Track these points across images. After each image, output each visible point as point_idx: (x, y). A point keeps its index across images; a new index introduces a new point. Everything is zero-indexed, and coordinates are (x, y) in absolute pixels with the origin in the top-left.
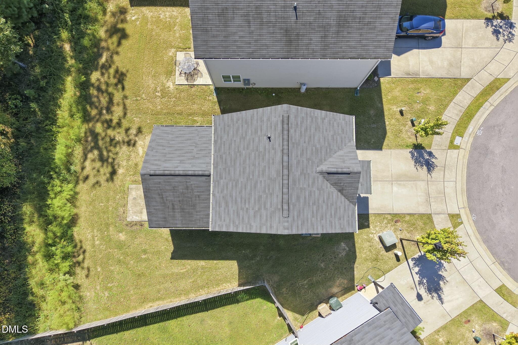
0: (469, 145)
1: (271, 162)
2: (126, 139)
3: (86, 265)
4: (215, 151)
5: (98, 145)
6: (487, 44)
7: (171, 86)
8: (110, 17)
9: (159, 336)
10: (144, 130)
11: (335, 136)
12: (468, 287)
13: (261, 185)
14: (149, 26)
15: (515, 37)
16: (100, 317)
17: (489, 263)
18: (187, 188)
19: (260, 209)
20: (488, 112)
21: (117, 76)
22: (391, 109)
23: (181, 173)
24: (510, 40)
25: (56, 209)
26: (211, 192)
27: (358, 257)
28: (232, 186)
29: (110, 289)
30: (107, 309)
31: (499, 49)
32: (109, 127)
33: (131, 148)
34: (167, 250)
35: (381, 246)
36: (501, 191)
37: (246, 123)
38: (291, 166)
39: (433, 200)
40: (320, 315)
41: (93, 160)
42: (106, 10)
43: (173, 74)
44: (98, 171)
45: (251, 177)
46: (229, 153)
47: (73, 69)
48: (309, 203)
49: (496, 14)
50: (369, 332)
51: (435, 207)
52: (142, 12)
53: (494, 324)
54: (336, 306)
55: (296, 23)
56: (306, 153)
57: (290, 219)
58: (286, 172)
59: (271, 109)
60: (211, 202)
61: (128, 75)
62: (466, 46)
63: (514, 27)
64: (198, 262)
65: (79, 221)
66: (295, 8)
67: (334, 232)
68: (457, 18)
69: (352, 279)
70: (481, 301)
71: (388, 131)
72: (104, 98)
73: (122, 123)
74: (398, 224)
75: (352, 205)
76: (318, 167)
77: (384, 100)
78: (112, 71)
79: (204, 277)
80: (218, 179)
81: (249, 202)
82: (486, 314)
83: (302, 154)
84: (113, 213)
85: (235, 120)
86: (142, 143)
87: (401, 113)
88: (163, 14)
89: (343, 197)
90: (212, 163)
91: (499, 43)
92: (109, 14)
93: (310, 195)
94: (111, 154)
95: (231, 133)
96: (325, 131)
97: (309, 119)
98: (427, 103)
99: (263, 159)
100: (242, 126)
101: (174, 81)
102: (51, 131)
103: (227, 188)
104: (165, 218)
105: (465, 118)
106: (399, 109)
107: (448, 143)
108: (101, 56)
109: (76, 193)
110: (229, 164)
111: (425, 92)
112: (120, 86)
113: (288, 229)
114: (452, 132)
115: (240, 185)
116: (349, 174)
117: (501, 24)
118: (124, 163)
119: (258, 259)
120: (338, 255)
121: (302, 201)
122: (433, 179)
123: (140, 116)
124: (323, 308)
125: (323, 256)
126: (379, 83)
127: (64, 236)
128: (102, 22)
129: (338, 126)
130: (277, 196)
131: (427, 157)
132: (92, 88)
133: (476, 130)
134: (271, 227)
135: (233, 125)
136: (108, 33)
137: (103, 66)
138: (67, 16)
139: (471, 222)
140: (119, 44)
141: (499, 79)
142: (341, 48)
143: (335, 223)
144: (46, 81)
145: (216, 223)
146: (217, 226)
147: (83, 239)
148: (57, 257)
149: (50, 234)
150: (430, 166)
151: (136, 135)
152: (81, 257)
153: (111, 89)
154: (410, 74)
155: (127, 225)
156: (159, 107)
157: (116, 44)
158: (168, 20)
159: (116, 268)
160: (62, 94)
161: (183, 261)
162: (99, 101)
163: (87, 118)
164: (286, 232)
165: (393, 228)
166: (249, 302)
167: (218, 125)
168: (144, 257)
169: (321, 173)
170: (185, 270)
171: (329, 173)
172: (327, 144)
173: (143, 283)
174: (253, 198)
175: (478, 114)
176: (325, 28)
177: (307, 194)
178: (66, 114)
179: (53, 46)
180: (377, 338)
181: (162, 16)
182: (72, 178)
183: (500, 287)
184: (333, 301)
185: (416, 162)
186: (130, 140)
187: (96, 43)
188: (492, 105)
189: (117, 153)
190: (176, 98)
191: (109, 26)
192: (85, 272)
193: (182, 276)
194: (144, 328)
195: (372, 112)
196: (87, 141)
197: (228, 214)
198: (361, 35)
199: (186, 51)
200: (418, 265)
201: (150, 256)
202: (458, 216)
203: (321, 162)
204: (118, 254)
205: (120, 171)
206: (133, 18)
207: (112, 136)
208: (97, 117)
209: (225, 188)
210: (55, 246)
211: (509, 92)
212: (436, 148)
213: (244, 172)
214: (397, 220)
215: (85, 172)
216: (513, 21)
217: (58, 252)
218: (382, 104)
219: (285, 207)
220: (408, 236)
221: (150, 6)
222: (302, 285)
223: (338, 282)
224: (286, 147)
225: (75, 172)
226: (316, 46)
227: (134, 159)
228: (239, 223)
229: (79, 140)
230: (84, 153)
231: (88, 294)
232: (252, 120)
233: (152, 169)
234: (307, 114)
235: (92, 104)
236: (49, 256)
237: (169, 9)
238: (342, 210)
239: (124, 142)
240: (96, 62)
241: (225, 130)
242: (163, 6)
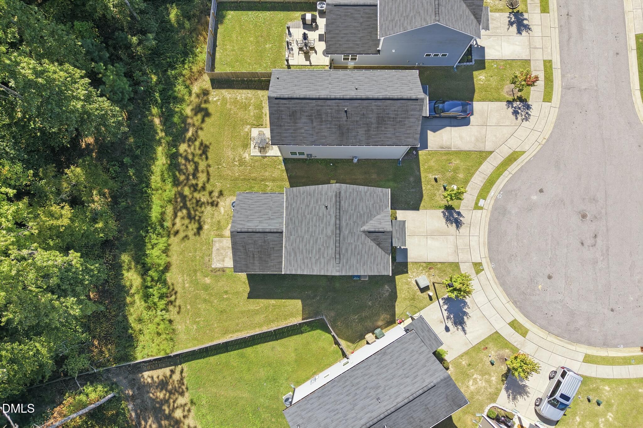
0: (491, 206)
1: (328, 224)
2: (210, 201)
3: (177, 303)
4: (287, 215)
5: (186, 205)
6: (508, 123)
7: (247, 157)
8: (195, 98)
9: (238, 360)
10: (225, 193)
11: (375, 205)
12: (487, 321)
13: (320, 241)
14: (228, 106)
15: (531, 117)
16: (189, 345)
17: (505, 301)
18: (265, 242)
19: (319, 258)
20: (507, 179)
21: (202, 148)
22: (427, 176)
23: (261, 230)
24: (527, 119)
25: (154, 257)
26: (284, 245)
27: (398, 297)
28: (300, 241)
29: (198, 323)
30: (196, 339)
31: (518, 127)
32: (195, 190)
33: (214, 208)
34: (244, 291)
35: (417, 288)
36: (516, 244)
37: (310, 195)
38: (342, 228)
39: (460, 251)
40: (368, 343)
41: (183, 218)
42: (191, 91)
43: (249, 147)
44: (187, 227)
45: (313, 235)
46: (297, 216)
47: (163, 141)
48: (355, 254)
49: (516, 97)
50: (398, 346)
51: (462, 256)
52: (222, 94)
53: (507, 351)
54: (380, 335)
55: (346, 121)
56: (353, 218)
57: (340, 265)
58: (338, 232)
59: (328, 186)
60: (283, 252)
61: (211, 147)
62: (490, 124)
63: (531, 108)
64: (270, 300)
65: (171, 268)
66: (346, 111)
67: (373, 274)
68: (483, 100)
69: (394, 315)
70: (497, 332)
71: (424, 195)
72: (191, 166)
73: (206, 187)
74: (432, 270)
75: (387, 255)
76: (361, 227)
77: (422, 169)
78: (197, 143)
79: (275, 313)
80: (289, 235)
81: (312, 252)
82: (500, 343)
83: (350, 219)
84: (200, 261)
85: (302, 192)
86: (223, 203)
87: (436, 180)
88: (240, 96)
89: (380, 250)
90: (284, 223)
91: (518, 121)
92: (194, 95)
93: (355, 248)
94: (197, 213)
95: (299, 201)
96: (367, 201)
97: (355, 193)
98: (457, 171)
99: (322, 222)
100: (307, 197)
101: (249, 153)
102: (146, 192)
103: (296, 242)
104: (246, 265)
105: (488, 184)
106: (433, 177)
107: (473, 205)
108: (187, 130)
109: (169, 245)
110: (297, 225)
111: (456, 163)
112: (204, 156)
113: (339, 271)
114: (477, 195)
115: (305, 240)
116: (384, 232)
117: (520, 106)
118: (209, 220)
119: (318, 298)
120: (382, 295)
121: (349, 252)
122: (461, 234)
123: (221, 181)
124: (369, 337)
125: (370, 296)
126: (417, 155)
127: (159, 280)
128: (188, 101)
129: (377, 197)
130: (332, 248)
131: (456, 216)
132: (180, 158)
133: (497, 194)
134: (327, 270)
135: (300, 196)
136: (193, 112)
137: (190, 139)
138: (157, 95)
139: (491, 269)
140: (203, 121)
141: (517, 152)
142: (381, 138)
143: (374, 268)
144: (139, 150)
145: (287, 268)
146: (288, 270)
147: (175, 282)
148: (155, 297)
149: (149, 279)
150: (458, 224)
151: (218, 197)
152: (173, 298)
153: (196, 159)
154: (443, 148)
155: (212, 271)
156: (237, 174)
157: (200, 121)
158: (244, 101)
159: (202, 306)
160: (154, 161)
161: (258, 300)
162: (187, 169)
163: (176, 183)
164: (338, 274)
165: (427, 274)
166: (311, 333)
167: (289, 195)
168: (225, 296)
169: (364, 232)
170: (259, 307)
171: (369, 232)
172: (368, 211)
173: (225, 318)
174: (314, 250)
175: (499, 180)
176: (368, 125)
177: (353, 247)
178: (159, 179)
179: (145, 120)
180: (403, 350)
181: (238, 98)
182: (165, 233)
183: (513, 321)
184: (377, 331)
185: (447, 221)
186: (214, 201)
187: (184, 119)
188: (510, 173)
189: (203, 212)
190: (251, 167)
191: (195, 105)
192: (177, 309)
193: (257, 312)
194: (226, 354)
195: (412, 179)
196: (176, 202)
197: (297, 261)
198: (395, 129)
199: (259, 128)
200: (447, 304)
201: (231, 296)
202: (480, 264)
203: (364, 224)
204: (204, 295)
205: (206, 227)
206: (215, 99)
207: (198, 198)
208: (185, 182)
209: (294, 242)
210: (152, 288)
211: (524, 162)
212: (464, 208)
213: (308, 231)
214: (430, 268)
215: (176, 227)
216: (530, 103)
217: (155, 293)
218: (420, 172)
219: (338, 256)
220: (439, 280)
221: (228, 89)
222: (354, 319)
223: (382, 317)
224: (338, 214)
225: (167, 227)
226: (362, 137)
227: (217, 217)
228: (305, 268)
229: (170, 201)
230: (174, 211)
231: (180, 327)
232: (314, 193)
233: (239, 228)
234: (353, 189)
235: (180, 171)
236: (147, 297)
237: (245, 91)
238: (379, 258)
239: (208, 203)
240: (183, 136)
241: (294, 199)
242: (239, 89)
